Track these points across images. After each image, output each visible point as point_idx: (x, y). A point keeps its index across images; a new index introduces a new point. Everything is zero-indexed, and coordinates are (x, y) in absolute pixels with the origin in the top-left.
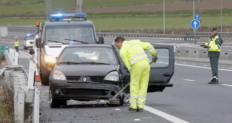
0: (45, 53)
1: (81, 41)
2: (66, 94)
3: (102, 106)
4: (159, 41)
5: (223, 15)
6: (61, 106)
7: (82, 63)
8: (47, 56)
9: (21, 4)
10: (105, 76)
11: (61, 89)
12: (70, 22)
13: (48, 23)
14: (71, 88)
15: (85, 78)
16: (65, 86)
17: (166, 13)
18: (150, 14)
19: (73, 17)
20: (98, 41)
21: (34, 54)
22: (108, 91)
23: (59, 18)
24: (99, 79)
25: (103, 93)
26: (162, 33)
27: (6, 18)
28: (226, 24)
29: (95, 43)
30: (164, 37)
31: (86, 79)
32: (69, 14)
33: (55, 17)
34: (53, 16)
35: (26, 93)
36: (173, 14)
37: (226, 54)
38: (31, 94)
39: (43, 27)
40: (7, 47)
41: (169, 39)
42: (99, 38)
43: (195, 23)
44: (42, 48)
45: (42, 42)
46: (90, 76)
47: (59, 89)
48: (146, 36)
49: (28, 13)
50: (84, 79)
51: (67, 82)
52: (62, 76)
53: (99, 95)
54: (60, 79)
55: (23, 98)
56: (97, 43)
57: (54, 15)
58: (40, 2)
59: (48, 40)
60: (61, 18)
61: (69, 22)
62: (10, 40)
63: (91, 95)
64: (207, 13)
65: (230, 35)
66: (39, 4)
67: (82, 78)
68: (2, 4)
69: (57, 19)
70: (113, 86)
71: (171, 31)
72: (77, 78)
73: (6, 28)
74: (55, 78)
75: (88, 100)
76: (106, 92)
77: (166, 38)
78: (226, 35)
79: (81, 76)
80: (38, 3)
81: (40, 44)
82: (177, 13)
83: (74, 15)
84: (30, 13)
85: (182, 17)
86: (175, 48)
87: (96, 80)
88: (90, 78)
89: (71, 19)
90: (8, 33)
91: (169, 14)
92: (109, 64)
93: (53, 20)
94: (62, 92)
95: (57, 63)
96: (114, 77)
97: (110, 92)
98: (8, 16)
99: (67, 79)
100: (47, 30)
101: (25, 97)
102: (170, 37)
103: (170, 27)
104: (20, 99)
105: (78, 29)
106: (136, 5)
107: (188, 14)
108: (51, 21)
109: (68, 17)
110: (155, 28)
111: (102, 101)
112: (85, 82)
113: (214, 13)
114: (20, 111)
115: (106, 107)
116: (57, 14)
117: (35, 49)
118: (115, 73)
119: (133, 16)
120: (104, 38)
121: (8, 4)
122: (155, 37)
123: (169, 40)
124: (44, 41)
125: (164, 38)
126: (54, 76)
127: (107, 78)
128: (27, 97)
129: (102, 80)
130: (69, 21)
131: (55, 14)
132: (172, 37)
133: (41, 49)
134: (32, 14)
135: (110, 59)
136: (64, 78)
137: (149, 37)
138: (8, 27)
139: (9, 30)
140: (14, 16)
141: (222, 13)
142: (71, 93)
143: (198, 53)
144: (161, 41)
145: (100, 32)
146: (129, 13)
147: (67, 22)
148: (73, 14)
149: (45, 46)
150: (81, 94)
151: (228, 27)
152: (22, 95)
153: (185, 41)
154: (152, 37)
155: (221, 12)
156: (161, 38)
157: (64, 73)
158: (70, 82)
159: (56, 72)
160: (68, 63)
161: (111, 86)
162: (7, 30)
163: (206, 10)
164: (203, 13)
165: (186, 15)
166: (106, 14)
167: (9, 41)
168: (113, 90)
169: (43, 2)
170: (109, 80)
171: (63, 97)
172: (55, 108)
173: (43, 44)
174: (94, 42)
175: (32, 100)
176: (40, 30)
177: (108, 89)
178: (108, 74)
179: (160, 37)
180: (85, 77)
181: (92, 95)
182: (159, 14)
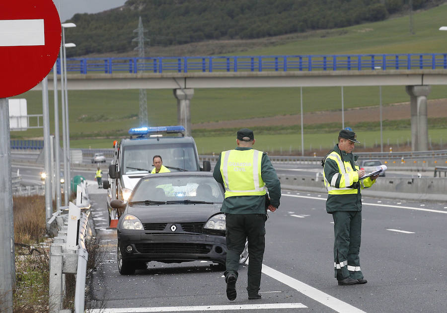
0: (123, 187)
1: (177, 167)
2: (143, 252)
3: (202, 270)
4: (296, 166)
5: (384, 129)
6: (136, 271)
7: (168, 203)
8: (126, 191)
9: (107, 119)
10: (205, 223)
11: (136, 245)
12: (160, 139)
13: (127, 141)
14: (152, 242)
15: (173, 226)
16: (141, 240)
17: (304, 128)
18: (283, 129)
19: (164, 132)
20: (202, 167)
21: (109, 188)
22: (211, 246)
23: (143, 134)
24: (196, 226)
25: (203, 249)
26: (300, 154)
27: (86, 138)
28: (388, 142)
29: (198, 171)
30: (302, 160)
31: (175, 228)
32: (159, 128)
33: (136, 133)
34: (134, 131)
35: (65, 257)
36: (314, 128)
37: (391, 182)
38: (73, 259)
39: (119, 149)
40: (82, 179)
41: (310, 163)
42: (204, 162)
44: (119, 179)
45: (119, 171)
46: (181, 223)
47: (133, 245)
48: (278, 160)
49: (117, 131)
50: (172, 228)
51: (146, 233)
52: (137, 223)
53: (197, 253)
54: (133, 229)
56: (201, 170)
57: (136, 130)
58: (132, 116)
59: (127, 168)
60: (146, 134)
61: (158, 140)
62: (91, 169)
63: (183, 252)
64: (361, 126)
65: (394, 156)
66: (131, 119)
67: (168, 226)
68: (81, 120)
69: (141, 136)
70: (218, 238)
71: (313, 152)
72: (161, 226)
73: (81, 151)
74: (126, 228)
75: (179, 262)
76: (207, 247)
77: (306, 162)
78: (389, 156)
79: (167, 223)
80: (129, 117)
81: (115, 173)
83: (166, 129)
84: (119, 131)
85: (326, 132)
86: (317, 175)
87: (192, 229)
88: (182, 227)
89: (161, 136)
90: (83, 159)
91: (309, 128)
92: (212, 203)
93: (134, 137)
94: (137, 250)
95: (129, 204)
96: (221, 224)
97: (214, 247)
98: (89, 136)
99: (144, 228)
100: (125, 152)
101: (63, 264)
102: (310, 161)
103: (311, 146)
104: (54, 267)
105: (172, 150)
106: (264, 117)
108: (131, 138)
109: (157, 133)
110: (290, 148)
111: (203, 262)
112: (174, 233)
114: (55, 288)
115: (208, 271)
116: (141, 127)
117: (111, 181)
118: (222, 218)
119: (260, 133)
120: (211, 163)
121: (90, 120)
122: (290, 160)
123: (310, 165)
124: (122, 169)
125: (302, 162)
126: (124, 224)
127: (208, 226)
129: (201, 228)
130: (158, 138)
131: (137, 127)
132: (314, 160)
133: (117, 180)
134: (121, 132)
135: (213, 195)
136: (141, 227)
137: (282, 160)
138: (83, 151)
140: (98, 135)
141: (383, 126)
142: (153, 250)
144: (299, 166)
145: (214, 156)
147: (156, 139)
148: (165, 127)
149: (123, 176)
150: (167, 252)
151: (390, 145)
152: (57, 260)
154: (286, 160)
155: (381, 125)
156: (298, 162)
158: (150, 233)
159: (127, 217)
160: (147, 203)
161: (215, 239)
162: (81, 154)
163: (360, 123)
164: (355, 127)
165: (332, 129)
167: (89, 170)
168: (219, 244)
169: (136, 115)
170: (212, 228)
171: (139, 257)
172: (126, 276)
173: (119, 173)
174: (196, 169)
175: (75, 269)
176: (116, 153)
177: (210, 243)
178: (210, 219)
179: (298, 160)
180: (174, 224)
181: (186, 253)
182: (296, 129)
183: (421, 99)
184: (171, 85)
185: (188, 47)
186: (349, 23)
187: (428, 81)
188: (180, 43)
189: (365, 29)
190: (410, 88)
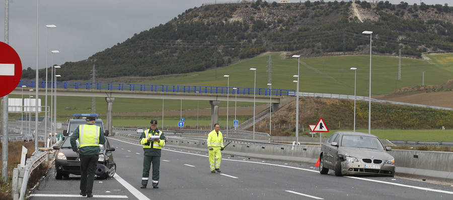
2: (67, 170)
11: (63, 166)
13: (72, 120)
14: (70, 165)
16: (65, 164)
17: (164, 117)
43: (181, 124)
50: (79, 159)
51: (68, 161)
52: (64, 157)
54: (62, 159)
55: (17, 174)
58: (89, 108)
69: (78, 118)
70: (100, 165)
74: (59, 158)
80: (87, 109)
82: (173, 117)
94: (64, 169)
95: (61, 148)
100: (71, 124)
101: (19, 173)
103: (167, 126)
107: (178, 118)
108: (74, 118)
113: (194, 118)
114: (14, 184)
124: (69, 132)
128: (21, 173)
132: (167, 132)
136: (65, 159)
139: (62, 124)
142: (70, 169)
143: (178, 143)
146: (143, 117)
150: (76, 170)
153: (175, 134)
155: (197, 117)
157: (66, 155)
158: (70, 161)
159: (60, 154)
160: (69, 148)
164: (187, 118)
166: (129, 117)
171: (65, 172)
182: (161, 117)
183: (216, 107)
184: (104, 96)
185: (115, 79)
186: (188, 72)
187: (219, 99)
188: (112, 77)
189: (195, 74)
190: (211, 102)
